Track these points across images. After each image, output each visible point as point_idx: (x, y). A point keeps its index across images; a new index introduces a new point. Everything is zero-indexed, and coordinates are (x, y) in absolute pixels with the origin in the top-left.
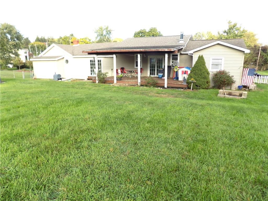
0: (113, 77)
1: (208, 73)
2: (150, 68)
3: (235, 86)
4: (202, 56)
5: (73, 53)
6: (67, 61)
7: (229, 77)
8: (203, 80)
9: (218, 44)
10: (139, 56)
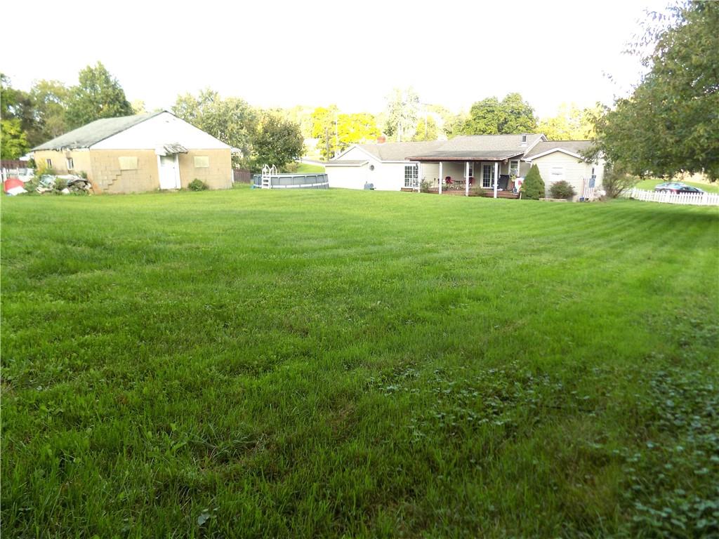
0: (438, 189)
1: (542, 183)
2: (484, 177)
3: (576, 198)
4: (536, 165)
5: (380, 156)
6: (372, 167)
7: (570, 187)
8: (534, 190)
9: (558, 151)
10: (468, 164)
